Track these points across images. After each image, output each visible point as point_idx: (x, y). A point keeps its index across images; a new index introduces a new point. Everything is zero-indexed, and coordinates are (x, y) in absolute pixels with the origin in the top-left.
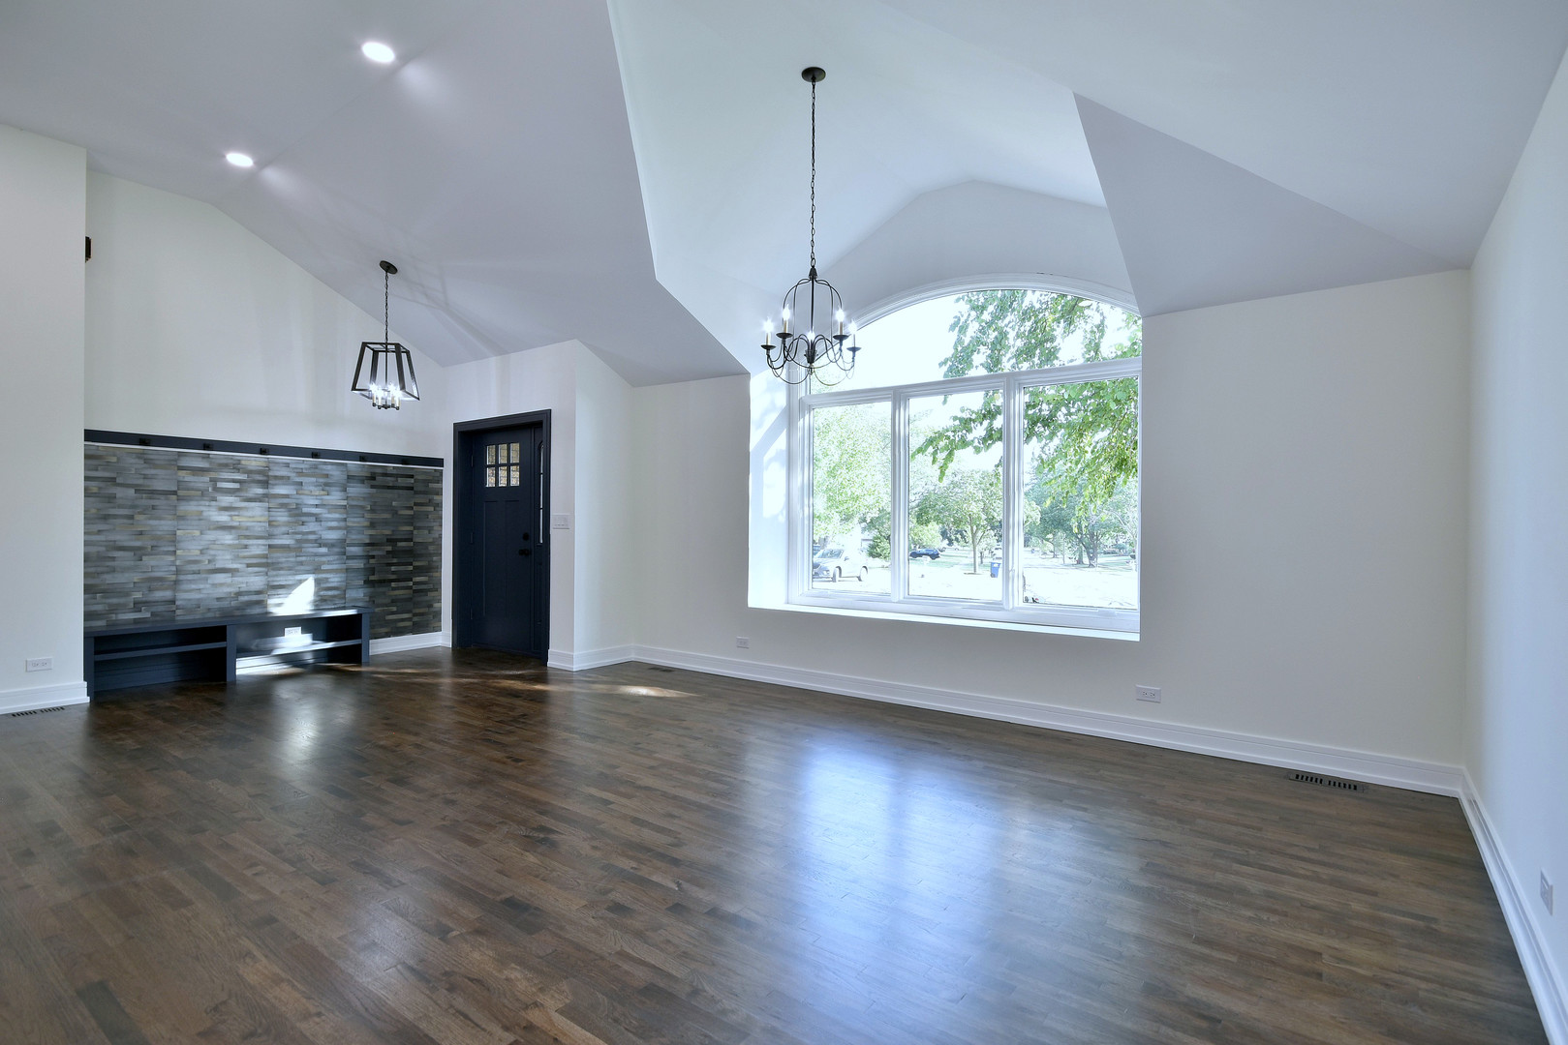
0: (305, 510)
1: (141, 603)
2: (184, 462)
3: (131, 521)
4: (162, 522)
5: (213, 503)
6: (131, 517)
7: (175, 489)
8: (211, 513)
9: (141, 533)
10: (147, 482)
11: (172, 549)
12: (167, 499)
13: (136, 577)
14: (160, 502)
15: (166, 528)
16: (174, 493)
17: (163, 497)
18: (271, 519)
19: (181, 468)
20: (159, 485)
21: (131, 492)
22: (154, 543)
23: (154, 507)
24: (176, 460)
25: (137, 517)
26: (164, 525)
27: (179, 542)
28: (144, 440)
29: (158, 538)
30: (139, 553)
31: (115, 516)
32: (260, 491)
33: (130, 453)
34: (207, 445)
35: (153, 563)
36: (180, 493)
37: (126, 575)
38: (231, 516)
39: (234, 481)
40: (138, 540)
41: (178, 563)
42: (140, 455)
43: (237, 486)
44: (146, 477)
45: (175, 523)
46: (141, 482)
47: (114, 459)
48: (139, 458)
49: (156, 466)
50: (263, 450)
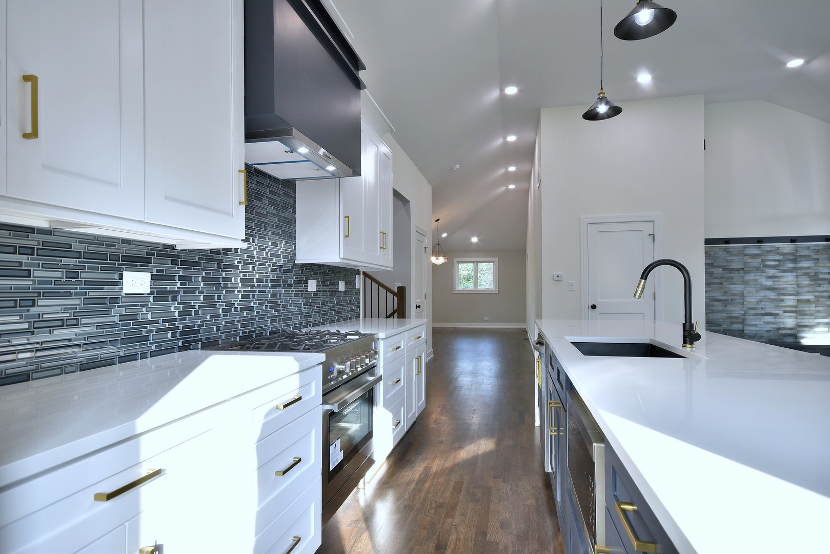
0: (821, 276)
1: (726, 330)
2: (748, 251)
3: (721, 286)
4: (737, 286)
5: (764, 274)
6: (721, 283)
7: (742, 267)
8: (762, 280)
9: (726, 292)
10: (729, 264)
11: (741, 301)
12: (739, 273)
13: (724, 315)
14: (735, 275)
15: (738, 289)
16: (742, 269)
17: (736, 272)
18: (798, 283)
19: (746, 255)
20: (735, 265)
21: (721, 270)
22: (732, 297)
23: (732, 278)
24: (743, 251)
25: (724, 283)
26: (738, 288)
27: (745, 297)
28: (727, 241)
29: (735, 295)
30: (725, 302)
31: (714, 283)
32: (791, 265)
33: (720, 248)
34: (760, 240)
35: (732, 308)
36: (745, 269)
37: (719, 315)
38: (774, 281)
39: (775, 260)
40: (723, 296)
41: (745, 309)
42: (725, 250)
43: (777, 263)
44: (728, 261)
45: (743, 286)
46: (726, 264)
47: (713, 253)
48: (724, 251)
49: (732, 255)
50: (793, 240)
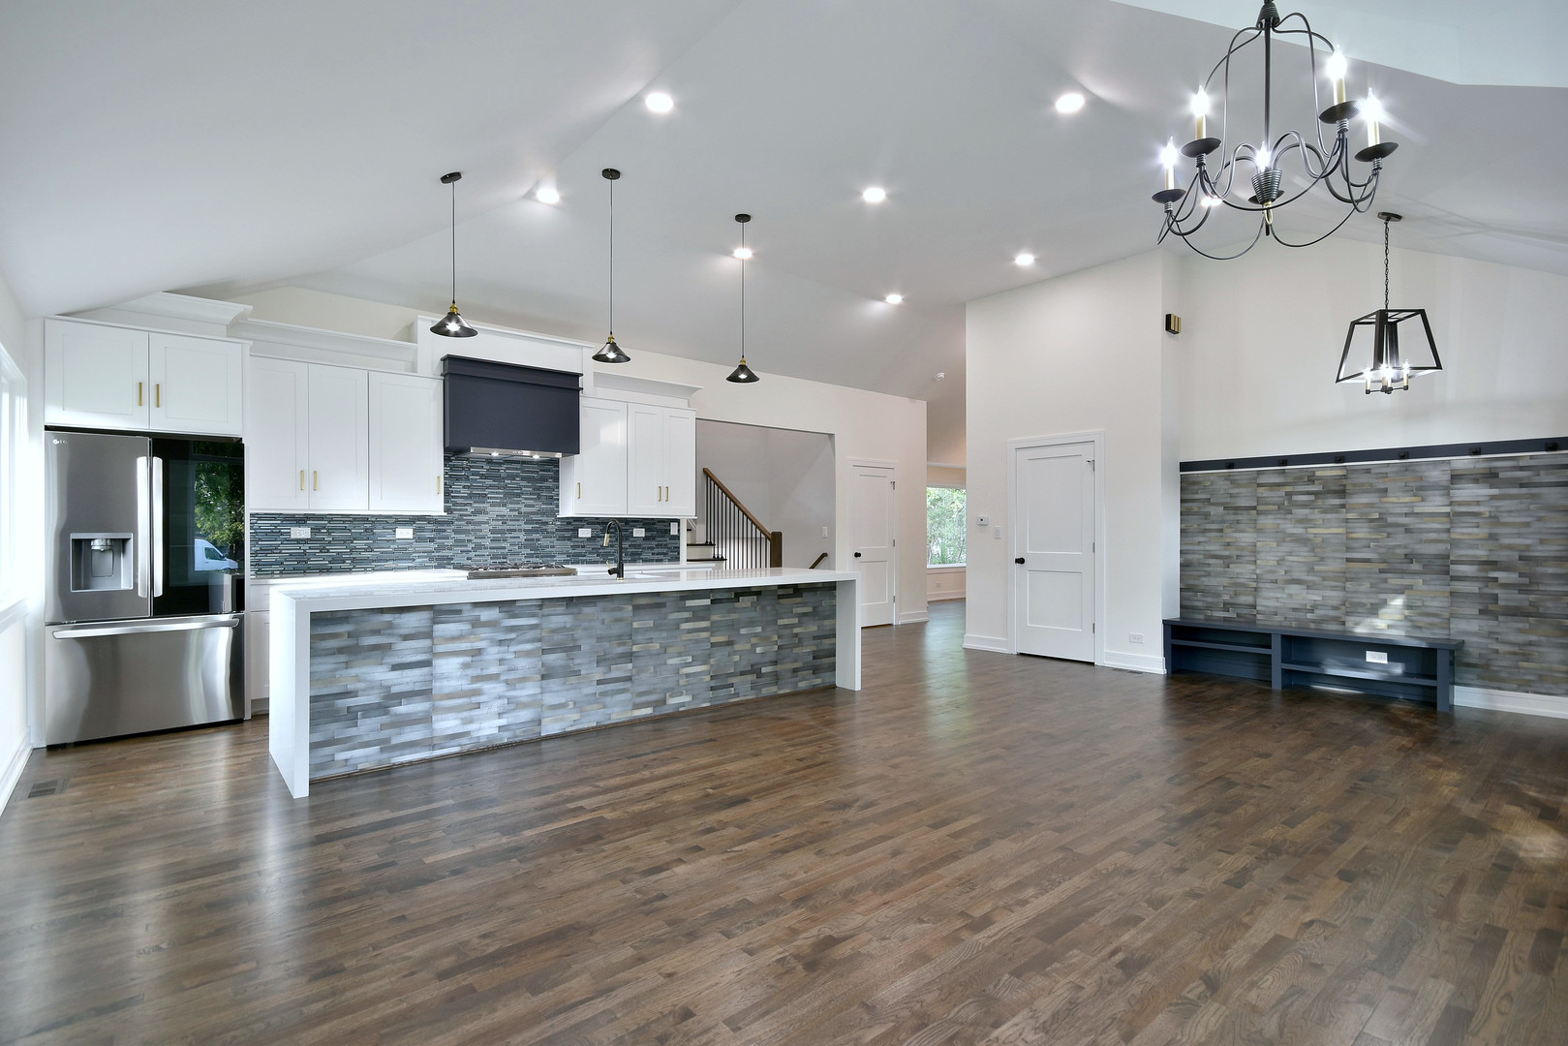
0: (1391, 520)
1: (1229, 604)
2: (1263, 480)
3: (1221, 534)
4: (1245, 535)
5: (1289, 516)
6: (1221, 531)
7: (1255, 504)
8: (1287, 526)
9: (1228, 544)
10: (1233, 500)
11: (1253, 559)
12: (1249, 514)
13: (1226, 581)
14: (1243, 517)
15: (1247, 540)
16: (1254, 508)
17: (1244, 512)
18: (1349, 530)
19: (1260, 485)
20: (1243, 502)
21: (1221, 509)
22: (1239, 553)
23: (1238, 522)
24: (1255, 479)
25: (1226, 531)
26: (1246, 538)
27: (1259, 552)
28: (1230, 464)
29: (1242, 549)
30: (1227, 561)
31: (1210, 530)
32: (1337, 501)
33: (1220, 476)
34: (1283, 461)
35: (1238, 570)
36: (1260, 508)
37: (1218, 579)
38: (1306, 528)
39: (1309, 493)
40: (1225, 550)
41: (1258, 571)
42: (1227, 477)
43: (1312, 497)
44: (1232, 496)
45: (1255, 535)
46: (1228, 500)
47: (1209, 483)
48: (1226, 480)
49: (1239, 486)
50: (1339, 458)
